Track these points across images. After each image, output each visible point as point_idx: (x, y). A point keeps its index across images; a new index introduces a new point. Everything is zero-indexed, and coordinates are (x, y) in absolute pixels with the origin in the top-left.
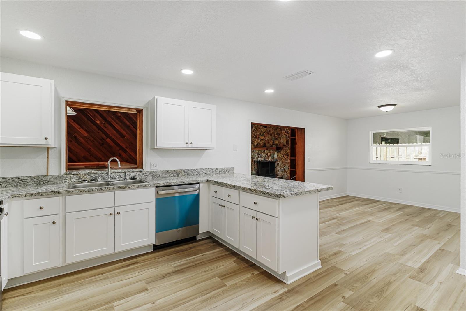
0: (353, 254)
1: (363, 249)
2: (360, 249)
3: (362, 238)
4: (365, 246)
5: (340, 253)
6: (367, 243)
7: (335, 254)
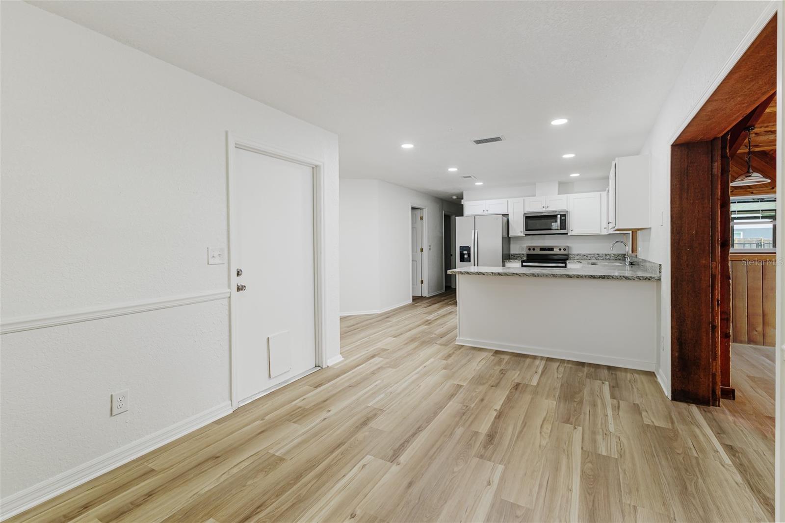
0: (432, 360)
1: (421, 368)
2: (425, 367)
3: (420, 386)
4: (416, 373)
5: (446, 358)
6: (415, 377)
7: (449, 356)
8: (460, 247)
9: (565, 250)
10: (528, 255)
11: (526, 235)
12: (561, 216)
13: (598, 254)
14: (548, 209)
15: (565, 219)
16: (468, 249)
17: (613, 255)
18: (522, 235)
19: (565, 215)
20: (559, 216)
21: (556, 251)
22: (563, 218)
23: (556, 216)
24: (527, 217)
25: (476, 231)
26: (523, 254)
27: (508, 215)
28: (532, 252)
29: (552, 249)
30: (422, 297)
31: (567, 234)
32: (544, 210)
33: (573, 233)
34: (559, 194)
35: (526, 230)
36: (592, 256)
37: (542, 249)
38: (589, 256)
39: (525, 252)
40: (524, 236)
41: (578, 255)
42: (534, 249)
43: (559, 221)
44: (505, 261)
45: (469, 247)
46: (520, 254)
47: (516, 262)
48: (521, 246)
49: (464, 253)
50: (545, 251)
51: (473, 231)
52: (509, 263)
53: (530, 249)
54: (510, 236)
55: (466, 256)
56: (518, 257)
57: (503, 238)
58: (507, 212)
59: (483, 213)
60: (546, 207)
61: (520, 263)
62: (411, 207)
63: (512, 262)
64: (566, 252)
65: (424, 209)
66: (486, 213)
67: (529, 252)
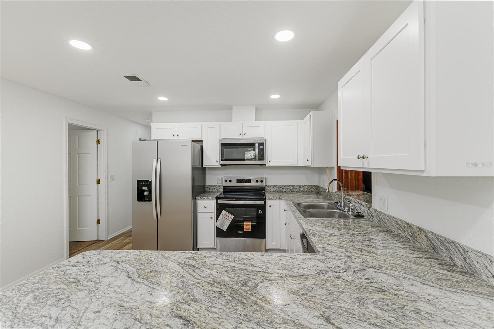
8: (138, 181)
9: (262, 181)
10: (225, 188)
11: (221, 165)
12: (259, 144)
13: (293, 186)
14: (245, 137)
15: (264, 148)
16: (148, 183)
17: (306, 187)
18: (217, 165)
19: (262, 144)
20: (257, 145)
21: (253, 183)
22: (261, 147)
23: (254, 144)
24: (222, 145)
25: (159, 160)
26: (219, 186)
27: (202, 141)
28: (228, 184)
29: (249, 181)
30: (98, 241)
31: (265, 165)
32: (241, 137)
33: (271, 164)
34: (256, 121)
35: (222, 160)
36: (288, 187)
37: (239, 181)
38: (285, 188)
39: (221, 184)
40: (220, 166)
41: (274, 186)
42: (230, 181)
43: (257, 150)
44: (197, 198)
45: (150, 181)
46: (216, 186)
47: (209, 199)
48: (217, 177)
49: (143, 189)
50: (242, 183)
51: (155, 161)
52: (202, 200)
53: (226, 181)
54: (203, 166)
55: (146, 193)
56: (214, 189)
57: (193, 168)
58: (200, 138)
59: (172, 137)
60: (243, 134)
61: (214, 200)
62: (68, 124)
63: (205, 199)
64: (263, 184)
65: (102, 131)
66: (176, 137)
67: (225, 184)
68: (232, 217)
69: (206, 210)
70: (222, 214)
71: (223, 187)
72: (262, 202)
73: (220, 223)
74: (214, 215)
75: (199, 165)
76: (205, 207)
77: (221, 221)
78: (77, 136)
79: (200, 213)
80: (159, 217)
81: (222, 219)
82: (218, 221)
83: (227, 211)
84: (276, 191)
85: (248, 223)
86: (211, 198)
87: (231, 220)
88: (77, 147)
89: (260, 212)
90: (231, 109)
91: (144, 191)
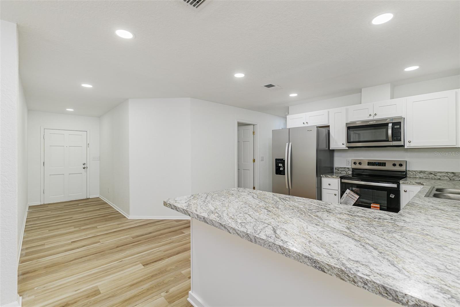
8: (276, 159)
9: (401, 165)
10: (354, 170)
11: (348, 147)
12: (394, 124)
14: (376, 118)
15: (400, 127)
16: (282, 161)
18: (344, 147)
19: (399, 123)
20: (390, 125)
21: (389, 167)
22: (396, 127)
23: (387, 125)
24: (349, 128)
25: (290, 144)
26: (348, 168)
27: (329, 126)
28: (358, 166)
29: (384, 164)
31: (403, 146)
32: (371, 118)
33: (413, 145)
34: (391, 99)
35: (348, 142)
37: (369, 164)
39: (351, 166)
41: (421, 172)
42: (360, 163)
43: (391, 131)
44: (321, 175)
45: (284, 159)
46: (345, 168)
47: (333, 177)
48: (346, 160)
49: (279, 165)
50: (374, 166)
51: (287, 144)
52: (326, 178)
53: (355, 163)
54: (330, 149)
55: (281, 169)
56: (343, 171)
57: (318, 151)
58: (327, 123)
59: (303, 125)
60: (374, 115)
61: (338, 179)
62: (238, 123)
63: (329, 177)
64: (403, 169)
65: (256, 125)
66: (306, 125)
67: (354, 166)
68: (358, 197)
69: (329, 187)
70: (346, 192)
71: (353, 169)
72: (395, 186)
73: (344, 201)
74: (338, 192)
75: (326, 148)
76: (329, 185)
77: (345, 199)
78: (243, 130)
79: (324, 189)
80: (290, 188)
81: (346, 197)
82: (342, 198)
83: (352, 190)
84: (425, 177)
85: (377, 206)
86: (335, 177)
87: (356, 199)
88: (243, 137)
89: (392, 196)
90: (360, 91)
91: (280, 167)
